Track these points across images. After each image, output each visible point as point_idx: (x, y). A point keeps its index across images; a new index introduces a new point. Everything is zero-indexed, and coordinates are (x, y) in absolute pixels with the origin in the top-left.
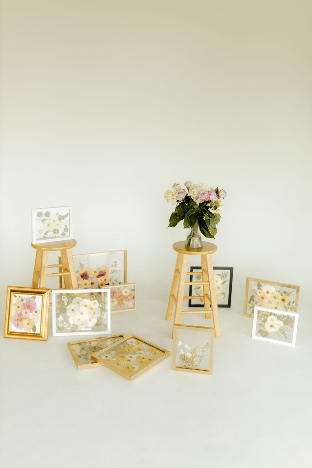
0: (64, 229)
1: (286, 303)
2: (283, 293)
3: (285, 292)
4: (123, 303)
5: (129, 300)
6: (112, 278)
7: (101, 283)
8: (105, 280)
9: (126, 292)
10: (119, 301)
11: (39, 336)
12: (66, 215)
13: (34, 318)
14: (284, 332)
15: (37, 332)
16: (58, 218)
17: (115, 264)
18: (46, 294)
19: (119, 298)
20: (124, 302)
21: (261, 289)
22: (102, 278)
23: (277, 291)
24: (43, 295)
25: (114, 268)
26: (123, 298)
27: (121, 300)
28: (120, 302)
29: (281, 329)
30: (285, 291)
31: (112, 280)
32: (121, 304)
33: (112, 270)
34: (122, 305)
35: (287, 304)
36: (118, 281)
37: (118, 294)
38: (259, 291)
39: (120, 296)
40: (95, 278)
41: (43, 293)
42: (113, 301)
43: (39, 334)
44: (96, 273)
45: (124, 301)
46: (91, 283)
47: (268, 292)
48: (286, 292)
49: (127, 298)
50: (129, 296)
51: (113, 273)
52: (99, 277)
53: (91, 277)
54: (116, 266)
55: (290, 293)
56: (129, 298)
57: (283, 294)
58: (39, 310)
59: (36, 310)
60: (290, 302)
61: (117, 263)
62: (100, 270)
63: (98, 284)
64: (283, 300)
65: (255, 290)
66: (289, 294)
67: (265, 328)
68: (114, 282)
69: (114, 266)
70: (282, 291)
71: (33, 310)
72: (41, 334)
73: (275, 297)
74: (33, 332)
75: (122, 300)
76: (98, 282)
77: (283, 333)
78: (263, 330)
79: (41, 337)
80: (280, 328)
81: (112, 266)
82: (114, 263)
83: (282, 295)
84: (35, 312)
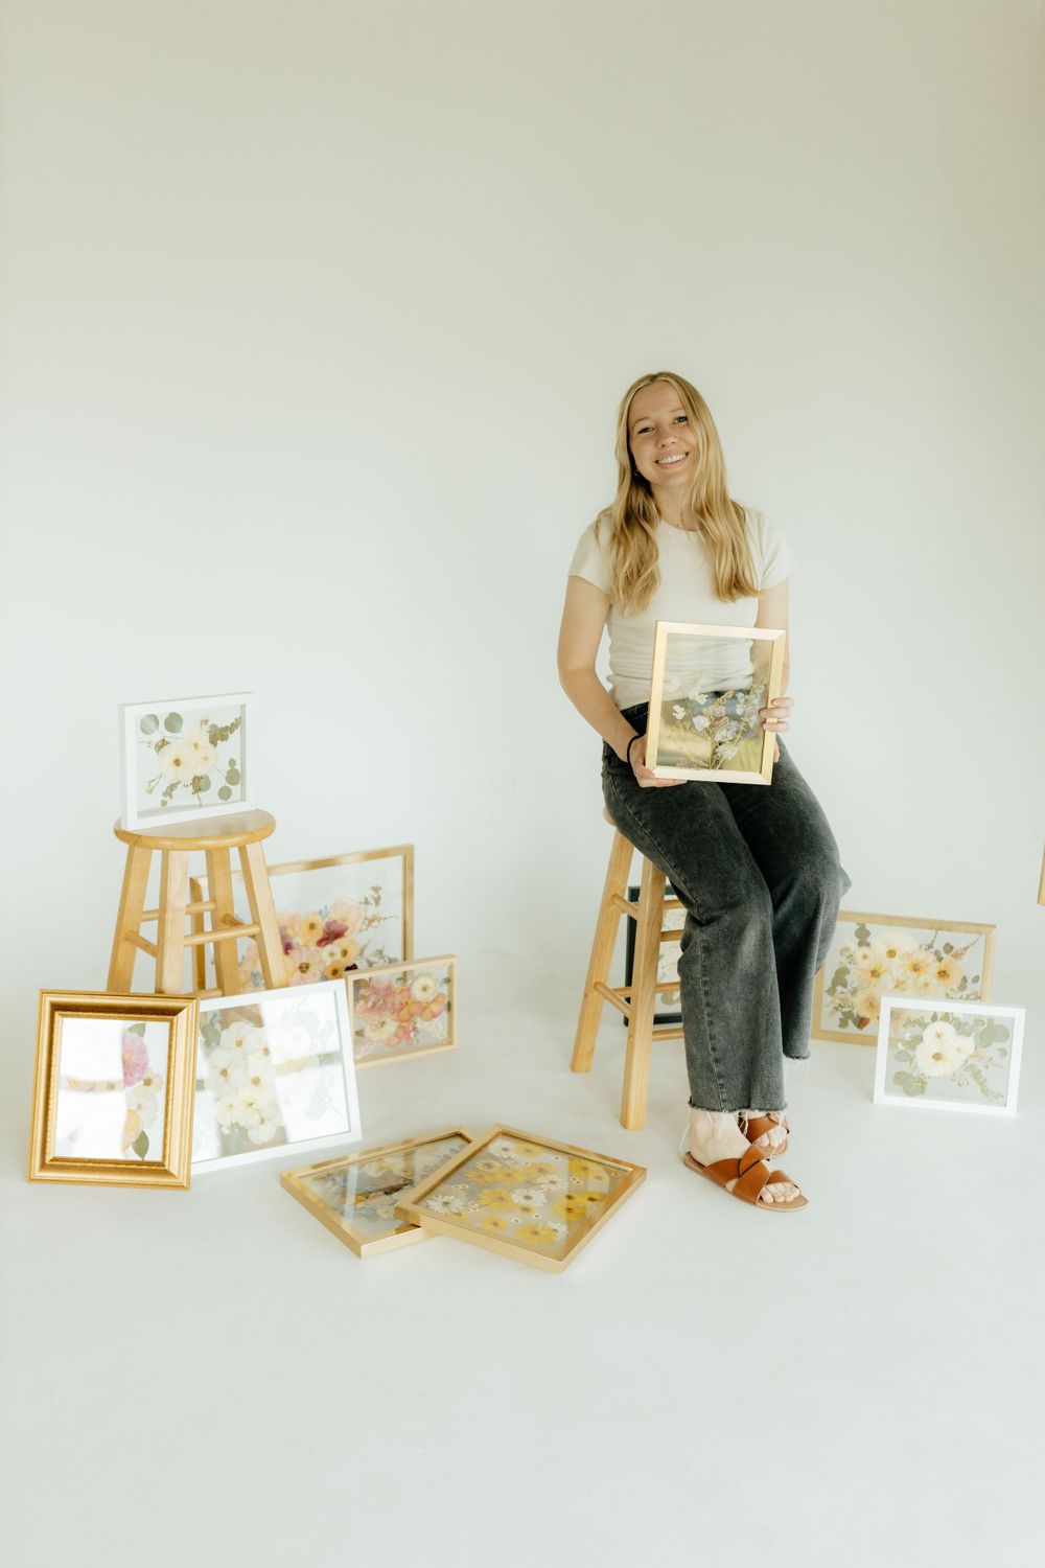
0: (225, 774)
1: (955, 980)
2: (942, 951)
3: (949, 948)
4: (415, 1029)
5: (435, 1015)
6: (366, 946)
7: (333, 963)
8: (345, 953)
9: (425, 989)
10: (403, 1021)
11: (158, 1168)
12: (232, 724)
13: (139, 1106)
14: (979, 1072)
15: (154, 1154)
16: (208, 735)
17: (376, 896)
18: (182, 1016)
19: (402, 1009)
20: (420, 1024)
21: (868, 945)
22: (335, 947)
23: (920, 947)
24: (172, 1022)
25: (372, 910)
26: (414, 1009)
27: (407, 1017)
28: (405, 1024)
29: (968, 1064)
30: (948, 944)
31: (367, 953)
32: (410, 1032)
33: (366, 918)
34: (412, 1034)
35: (956, 988)
36: (385, 953)
37: (398, 997)
38: (864, 950)
39: (406, 1003)
40: (313, 947)
41: (174, 1012)
42: (383, 1023)
43: (161, 1164)
44: (314, 931)
45: (419, 1020)
46: (298, 965)
47: (891, 954)
48: (952, 948)
49: (428, 1011)
50: (434, 1001)
51: (370, 928)
52: (323, 944)
53: (298, 944)
54: (377, 901)
55: (966, 949)
56: (434, 1008)
57: (943, 955)
58: (158, 1075)
59: (147, 1075)
60: (965, 979)
61: (381, 893)
62: (326, 920)
63: (322, 969)
64: (943, 974)
65: (847, 949)
66: (962, 954)
67: (916, 1067)
68: (372, 959)
69: (372, 901)
70: (939, 946)
71: (137, 1076)
72: (167, 1162)
73: (916, 968)
74: (138, 1158)
75: (412, 1016)
76: (321, 961)
77: (976, 1075)
78: (909, 1071)
79: (167, 1173)
80: (966, 1061)
81: (367, 902)
82: (373, 893)
83: (940, 959)
84: (142, 1082)
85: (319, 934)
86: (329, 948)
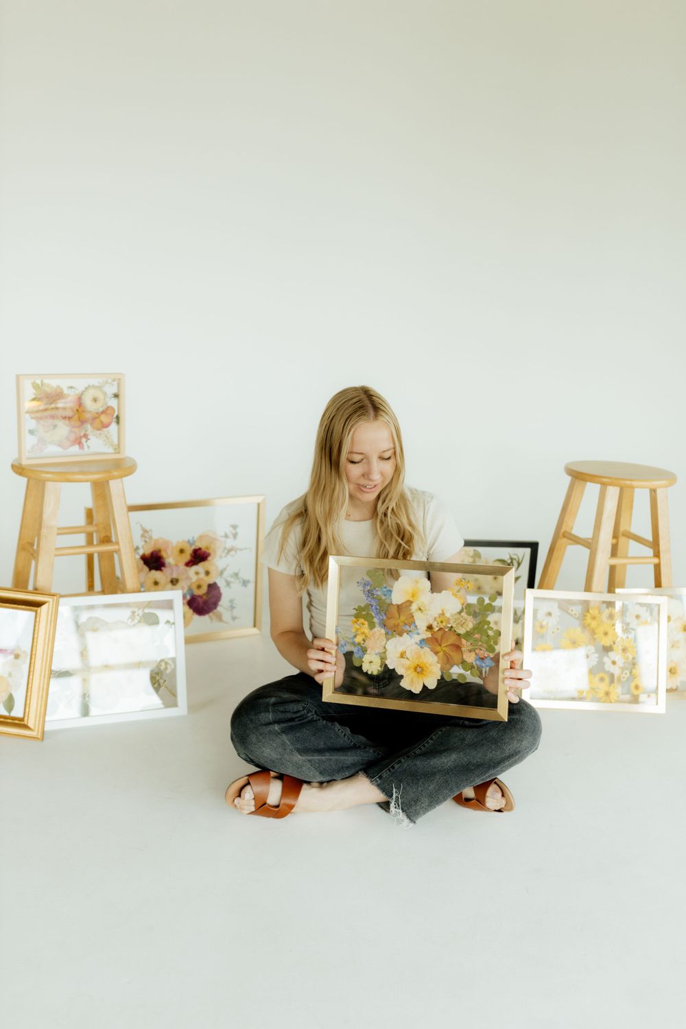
6: (225, 569)
7: (197, 580)
8: (207, 573)
11: (20, 723)
13: (10, 675)
15: (17, 712)
17: (234, 532)
18: (44, 608)
22: (200, 568)
24: (36, 612)
25: (230, 543)
31: (225, 574)
33: (225, 548)
36: (241, 575)
40: (182, 566)
41: (38, 605)
43: (22, 720)
44: (183, 555)
46: (169, 580)
51: (229, 556)
52: (190, 565)
53: (169, 563)
54: (235, 536)
58: (25, 652)
61: (238, 530)
62: (193, 547)
63: (189, 584)
68: (230, 579)
69: (231, 536)
72: (26, 719)
74: (5, 713)
76: (188, 578)
79: (26, 727)
81: (226, 536)
82: (231, 529)
84: (13, 656)
85: (187, 557)
86: (194, 568)
